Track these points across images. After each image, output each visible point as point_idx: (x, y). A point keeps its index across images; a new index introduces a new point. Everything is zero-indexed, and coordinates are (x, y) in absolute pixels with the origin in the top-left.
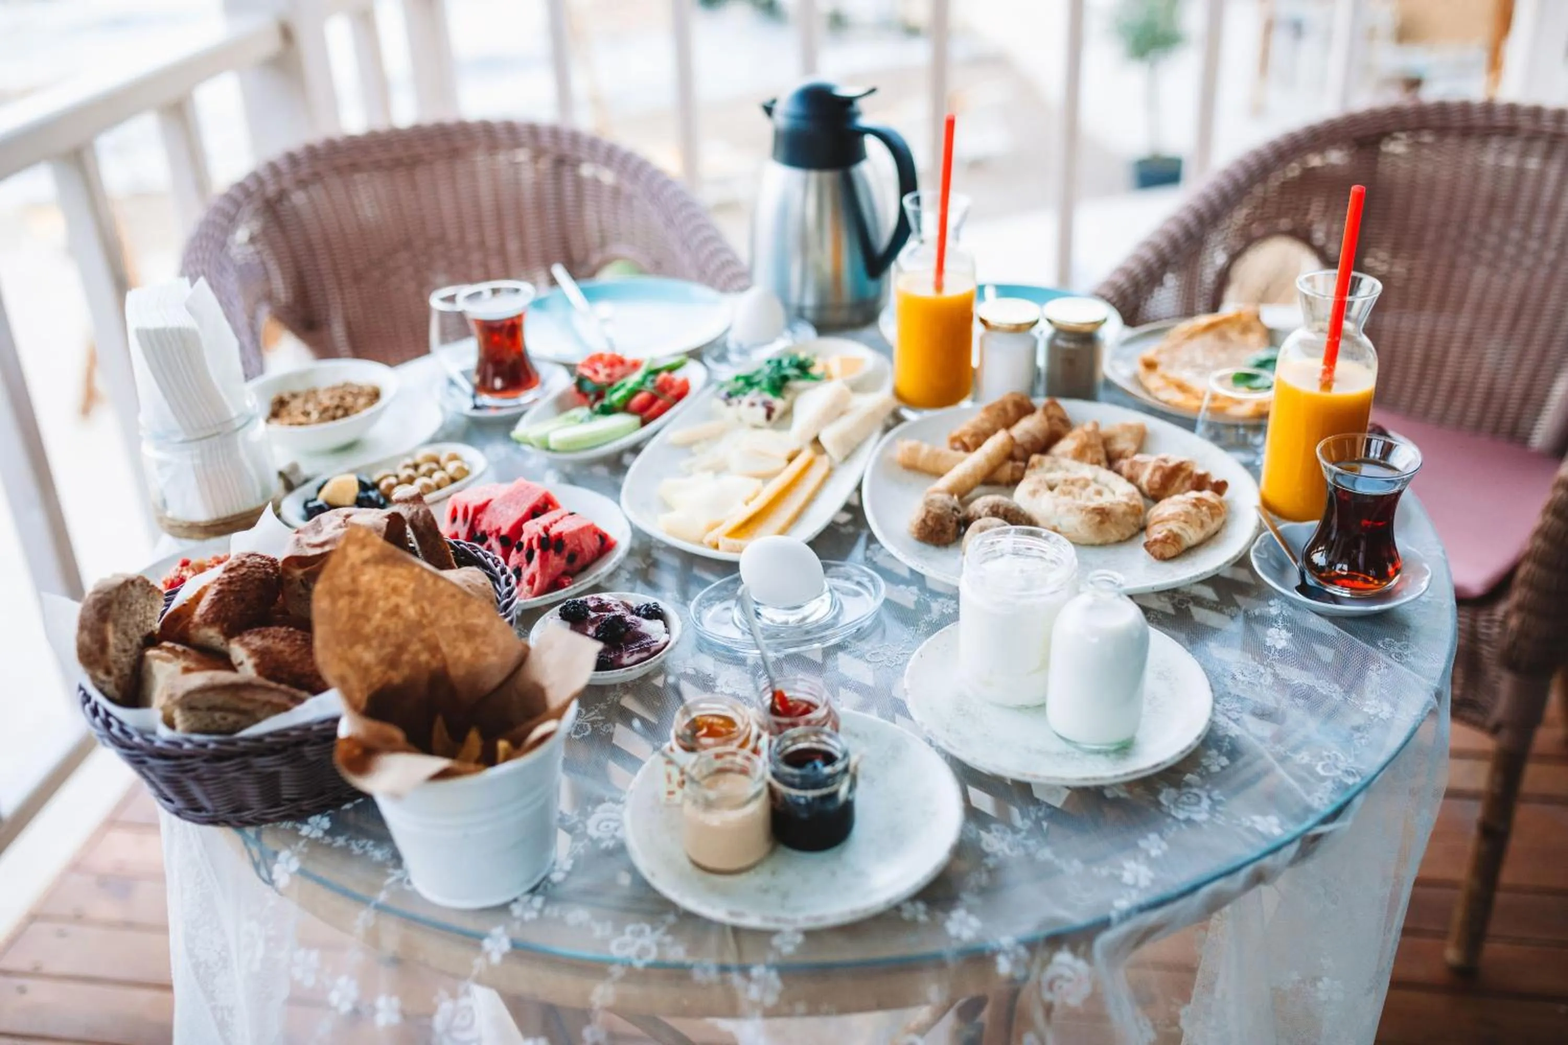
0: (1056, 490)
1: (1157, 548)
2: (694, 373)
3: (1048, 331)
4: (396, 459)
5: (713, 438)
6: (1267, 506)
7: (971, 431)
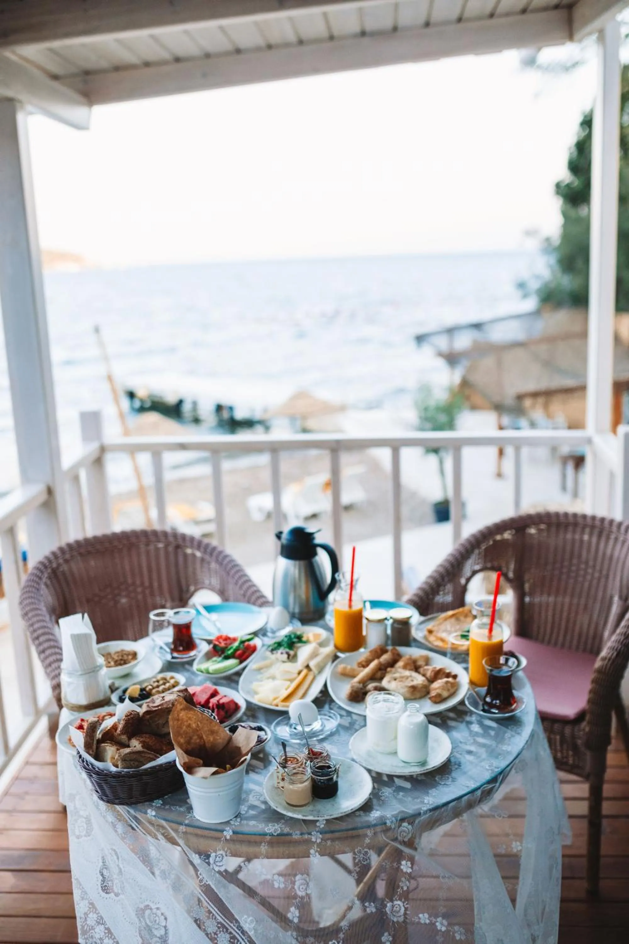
0: (397, 680)
1: (433, 699)
2: (257, 642)
3: (391, 621)
4: (150, 679)
5: (268, 667)
6: (472, 683)
7: (365, 660)
